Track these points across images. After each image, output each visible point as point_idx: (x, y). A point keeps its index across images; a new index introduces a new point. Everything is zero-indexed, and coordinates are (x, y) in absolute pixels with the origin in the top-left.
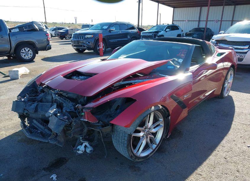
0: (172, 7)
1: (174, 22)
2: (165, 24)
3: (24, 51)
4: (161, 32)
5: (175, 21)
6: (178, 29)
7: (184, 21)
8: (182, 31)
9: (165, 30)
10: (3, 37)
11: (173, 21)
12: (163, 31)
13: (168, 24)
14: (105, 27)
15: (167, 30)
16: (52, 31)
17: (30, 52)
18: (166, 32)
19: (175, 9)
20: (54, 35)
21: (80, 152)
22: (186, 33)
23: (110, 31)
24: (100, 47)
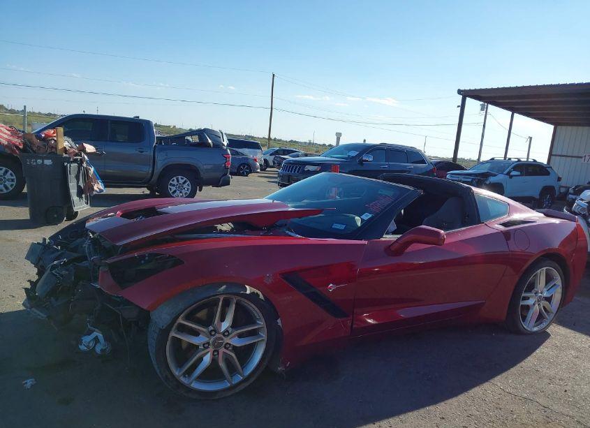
0: (551, 123)
1: (553, 157)
2: (513, 160)
3: (175, 183)
4: (495, 175)
5: (556, 155)
6: (548, 173)
7: (581, 157)
8: (559, 179)
9: (508, 174)
10: (142, 152)
11: (551, 155)
12: (502, 173)
13: (519, 160)
14: (353, 154)
15: (514, 173)
16: (271, 155)
17: (185, 186)
18: (511, 177)
19: (559, 127)
20: (271, 164)
21: (82, 347)
22: (576, 187)
23: (361, 162)
24: (331, 192)
